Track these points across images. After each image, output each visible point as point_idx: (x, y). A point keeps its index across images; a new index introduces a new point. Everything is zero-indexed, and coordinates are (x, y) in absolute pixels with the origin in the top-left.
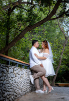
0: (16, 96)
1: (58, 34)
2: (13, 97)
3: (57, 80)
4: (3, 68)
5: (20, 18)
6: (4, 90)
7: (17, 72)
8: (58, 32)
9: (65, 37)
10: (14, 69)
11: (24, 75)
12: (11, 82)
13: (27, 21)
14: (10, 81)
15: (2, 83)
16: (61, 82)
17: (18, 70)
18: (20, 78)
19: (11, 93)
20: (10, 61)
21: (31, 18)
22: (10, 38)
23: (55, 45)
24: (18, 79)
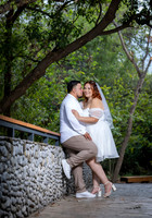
0: (32, 206)
1: (121, 65)
2: (24, 209)
3: (124, 171)
5: (33, 32)
6: (4, 194)
7: (32, 151)
8: (121, 61)
9: (139, 72)
10: (24, 145)
11: (49, 160)
12: (20, 176)
13: (50, 39)
14: (16, 172)
16: (134, 174)
17: (33, 148)
18: (39, 166)
19: (20, 200)
20: (14, 127)
21: (59, 31)
22: (14, 79)
23: (116, 91)
24: (34, 168)
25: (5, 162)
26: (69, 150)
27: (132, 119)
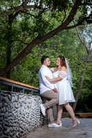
0: (22, 132)
1: (77, 46)
2: (17, 134)
4: (4, 96)
5: (25, 27)
6: (6, 125)
7: (23, 100)
8: (77, 43)
9: (87, 50)
10: (18, 96)
11: (33, 104)
12: (15, 114)
13: (35, 31)
14: (13, 112)
15: (3, 116)
17: (23, 97)
18: (26, 108)
19: (15, 128)
20: (13, 85)
21: (40, 26)
22: (13, 54)
23: (73, 62)
24: (24, 110)
25: (7, 106)
26: (45, 99)
27: (83, 79)
